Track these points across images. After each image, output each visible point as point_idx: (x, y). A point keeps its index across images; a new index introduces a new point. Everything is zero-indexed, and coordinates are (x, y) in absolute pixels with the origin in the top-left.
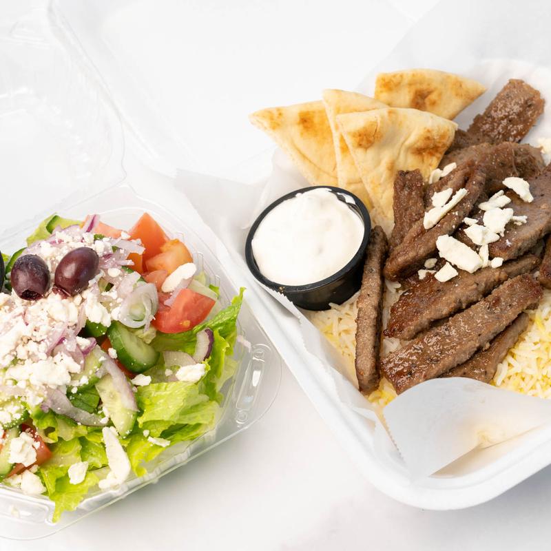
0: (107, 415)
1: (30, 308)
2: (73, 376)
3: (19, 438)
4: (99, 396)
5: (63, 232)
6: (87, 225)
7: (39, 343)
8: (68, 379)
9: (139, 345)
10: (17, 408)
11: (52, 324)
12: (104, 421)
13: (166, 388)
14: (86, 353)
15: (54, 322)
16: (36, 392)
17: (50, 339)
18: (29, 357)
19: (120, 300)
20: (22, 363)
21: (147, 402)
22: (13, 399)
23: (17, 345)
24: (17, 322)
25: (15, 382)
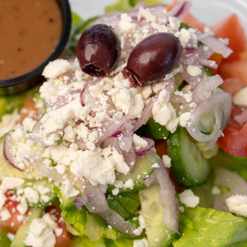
0: (142, 226)
1: (91, 88)
2: (119, 176)
3: (41, 219)
4: (140, 202)
5: (148, 9)
6: (176, 9)
7: (91, 129)
8: (111, 179)
9: (196, 159)
10: (47, 190)
11: (110, 112)
12: (137, 232)
13: (212, 216)
14: (140, 154)
15: (114, 111)
16: (73, 183)
17: (104, 130)
18: (76, 141)
19: (192, 105)
20: (67, 144)
21: (190, 226)
22: (46, 179)
23: (66, 125)
24: (73, 99)
25: (54, 164)
